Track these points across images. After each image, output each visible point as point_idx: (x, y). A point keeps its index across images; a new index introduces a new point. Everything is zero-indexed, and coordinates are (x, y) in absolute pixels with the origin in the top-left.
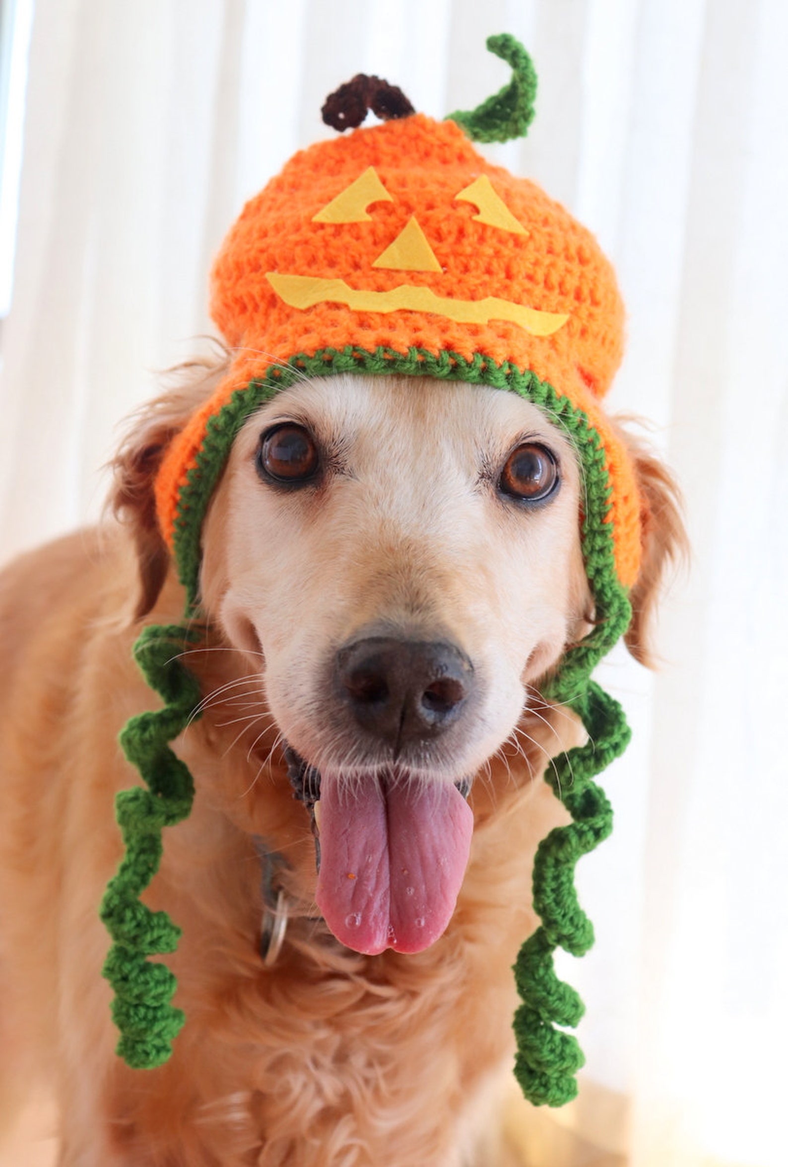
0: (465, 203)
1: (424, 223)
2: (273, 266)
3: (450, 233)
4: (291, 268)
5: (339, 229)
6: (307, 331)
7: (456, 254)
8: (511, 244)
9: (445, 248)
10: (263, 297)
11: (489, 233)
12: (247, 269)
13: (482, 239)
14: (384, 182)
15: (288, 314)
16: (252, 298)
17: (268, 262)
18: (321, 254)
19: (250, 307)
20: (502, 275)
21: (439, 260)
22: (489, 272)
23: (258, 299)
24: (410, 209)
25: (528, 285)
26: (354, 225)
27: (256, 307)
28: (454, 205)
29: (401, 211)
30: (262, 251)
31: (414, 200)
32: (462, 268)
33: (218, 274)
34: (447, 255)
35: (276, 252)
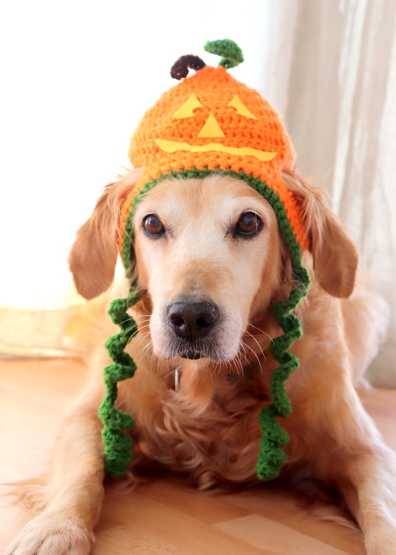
0: (231, 107)
1: (216, 115)
2: (158, 137)
3: (227, 118)
4: (165, 138)
5: (182, 121)
6: (174, 161)
7: (229, 128)
8: (251, 123)
9: (225, 126)
10: (153, 148)
11: (242, 119)
12: (148, 137)
13: (239, 121)
14: (199, 99)
15: (164, 154)
16: (149, 148)
17: (156, 135)
18: (176, 132)
19: (147, 151)
20: (249, 136)
21: (223, 131)
22: (243, 135)
23: (151, 148)
24: (210, 110)
25: (259, 140)
26: (188, 119)
27: (150, 152)
28: (227, 108)
29: (206, 111)
30: (154, 131)
31: (210, 106)
32: (233, 134)
33: (135, 139)
34: (226, 129)
35: (159, 132)
